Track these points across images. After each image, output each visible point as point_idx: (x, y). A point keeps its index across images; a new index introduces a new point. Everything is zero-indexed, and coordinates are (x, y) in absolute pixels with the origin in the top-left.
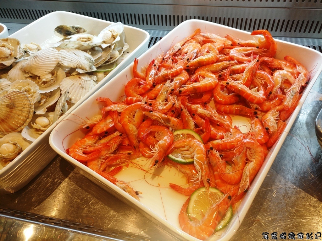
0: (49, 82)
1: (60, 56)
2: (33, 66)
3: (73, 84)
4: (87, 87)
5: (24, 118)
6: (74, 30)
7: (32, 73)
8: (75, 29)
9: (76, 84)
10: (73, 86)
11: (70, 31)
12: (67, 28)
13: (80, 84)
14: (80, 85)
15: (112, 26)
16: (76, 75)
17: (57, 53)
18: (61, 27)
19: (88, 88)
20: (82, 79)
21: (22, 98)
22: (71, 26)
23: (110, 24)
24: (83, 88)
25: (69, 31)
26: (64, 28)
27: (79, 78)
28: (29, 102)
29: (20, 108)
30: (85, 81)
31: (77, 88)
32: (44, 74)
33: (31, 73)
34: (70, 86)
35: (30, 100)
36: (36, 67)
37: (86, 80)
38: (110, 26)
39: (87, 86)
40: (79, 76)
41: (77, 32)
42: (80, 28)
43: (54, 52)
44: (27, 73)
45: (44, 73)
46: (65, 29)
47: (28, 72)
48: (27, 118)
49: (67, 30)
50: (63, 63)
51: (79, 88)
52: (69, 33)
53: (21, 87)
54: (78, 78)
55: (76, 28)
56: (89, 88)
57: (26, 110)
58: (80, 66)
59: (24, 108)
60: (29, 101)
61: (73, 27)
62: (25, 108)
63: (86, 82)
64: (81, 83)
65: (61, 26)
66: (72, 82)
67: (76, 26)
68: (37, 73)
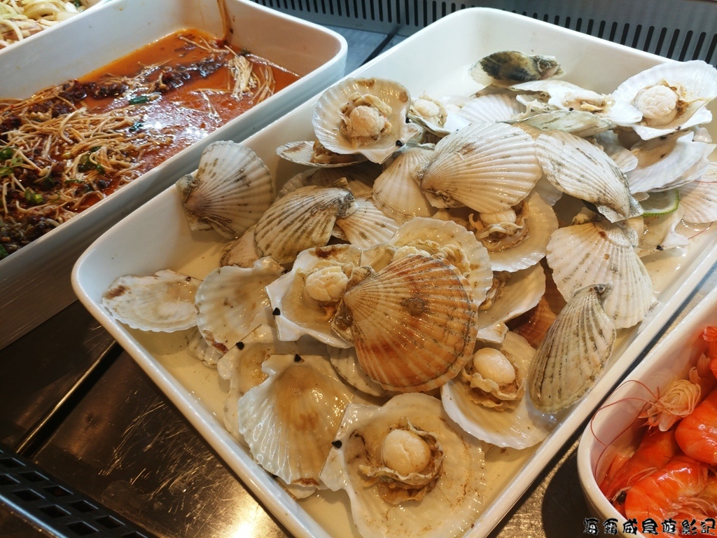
0: (510, 236)
1: (545, 157)
2: (462, 178)
3: (588, 255)
4: (624, 271)
5: (451, 350)
6: (536, 67)
7: (456, 197)
8: (539, 66)
9: (595, 254)
10: (589, 261)
11: (526, 69)
12: (521, 62)
13: (607, 257)
14: (608, 261)
15: (663, 70)
16: (586, 222)
17: (534, 146)
18: (503, 57)
19: (627, 273)
20: (610, 241)
21: (444, 283)
22: (533, 55)
23: (657, 63)
24: (615, 270)
25: (522, 71)
26: (511, 59)
27: (603, 235)
28: (464, 301)
29: (441, 318)
30: (619, 248)
31: (600, 269)
32: (495, 209)
33: (452, 198)
34: (579, 259)
35: (468, 294)
36: (473, 183)
37: (622, 247)
38: (657, 67)
39: (624, 264)
40: (601, 230)
41: (540, 73)
42: (552, 65)
43: (520, 140)
44: (441, 195)
45: (495, 205)
46: (513, 63)
47: (444, 194)
48: (458, 353)
49: (519, 66)
50: (559, 181)
51: (605, 269)
52: (520, 75)
53: (434, 245)
54: (599, 237)
55: (544, 64)
56: (629, 272)
57: (456, 324)
58: (609, 198)
59: (451, 318)
60: (465, 296)
61: (536, 60)
62: (455, 320)
63: (622, 252)
64: (610, 253)
65: (505, 54)
66: (581, 246)
67: (546, 57)
68: (472, 202)
